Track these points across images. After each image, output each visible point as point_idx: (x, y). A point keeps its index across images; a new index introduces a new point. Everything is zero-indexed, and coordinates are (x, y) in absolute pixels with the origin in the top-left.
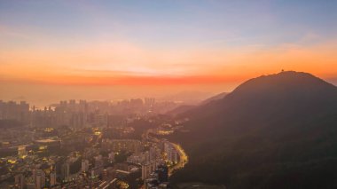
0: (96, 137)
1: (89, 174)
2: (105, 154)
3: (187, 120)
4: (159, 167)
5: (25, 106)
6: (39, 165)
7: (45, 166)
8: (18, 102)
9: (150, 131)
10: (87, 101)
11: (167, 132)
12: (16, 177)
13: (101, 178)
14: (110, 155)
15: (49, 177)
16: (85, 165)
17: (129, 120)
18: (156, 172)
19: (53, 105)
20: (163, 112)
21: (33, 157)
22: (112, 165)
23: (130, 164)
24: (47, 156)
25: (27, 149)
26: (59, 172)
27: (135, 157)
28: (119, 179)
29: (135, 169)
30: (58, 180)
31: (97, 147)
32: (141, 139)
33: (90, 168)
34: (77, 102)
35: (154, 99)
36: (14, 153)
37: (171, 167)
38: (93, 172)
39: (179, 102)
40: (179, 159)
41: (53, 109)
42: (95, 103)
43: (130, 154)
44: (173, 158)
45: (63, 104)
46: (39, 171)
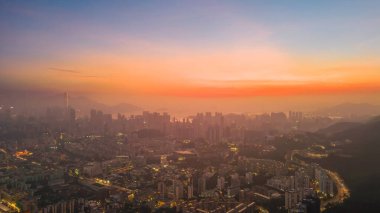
0: (232, 153)
1: (225, 193)
2: (242, 173)
3: (348, 141)
4: (308, 197)
5: (167, 117)
6: (178, 176)
7: (183, 178)
8: (161, 114)
9: (296, 151)
10: (224, 114)
11: (319, 155)
12: (159, 185)
13: (237, 198)
14: (247, 175)
15: (186, 188)
16: (221, 182)
17: (270, 137)
18: (303, 202)
19: (191, 117)
20: (314, 130)
21: (173, 167)
22: (249, 186)
23: (270, 188)
24: (185, 168)
25: (168, 159)
26: (196, 186)
27: (276, 182)
28: (258, 204)
29: (276, 195)
30: (195, 193)
31: (233, 164)
32: (284, 161)
33: (226, 186)
34: (213, 115)
35: (301, 113)
36: (157, 162)
37: (325, 200)
38: (229, 191)
39: (337, 117)
40: (336, 191)
41: (191, 120)
42: (231, 116)
43: (270, 177)
44: (327, 188)
45: (200, 116)
46: (178, 182)
